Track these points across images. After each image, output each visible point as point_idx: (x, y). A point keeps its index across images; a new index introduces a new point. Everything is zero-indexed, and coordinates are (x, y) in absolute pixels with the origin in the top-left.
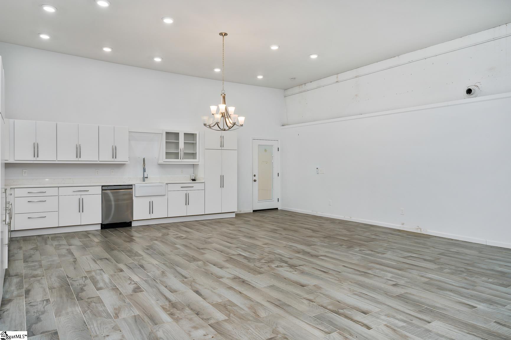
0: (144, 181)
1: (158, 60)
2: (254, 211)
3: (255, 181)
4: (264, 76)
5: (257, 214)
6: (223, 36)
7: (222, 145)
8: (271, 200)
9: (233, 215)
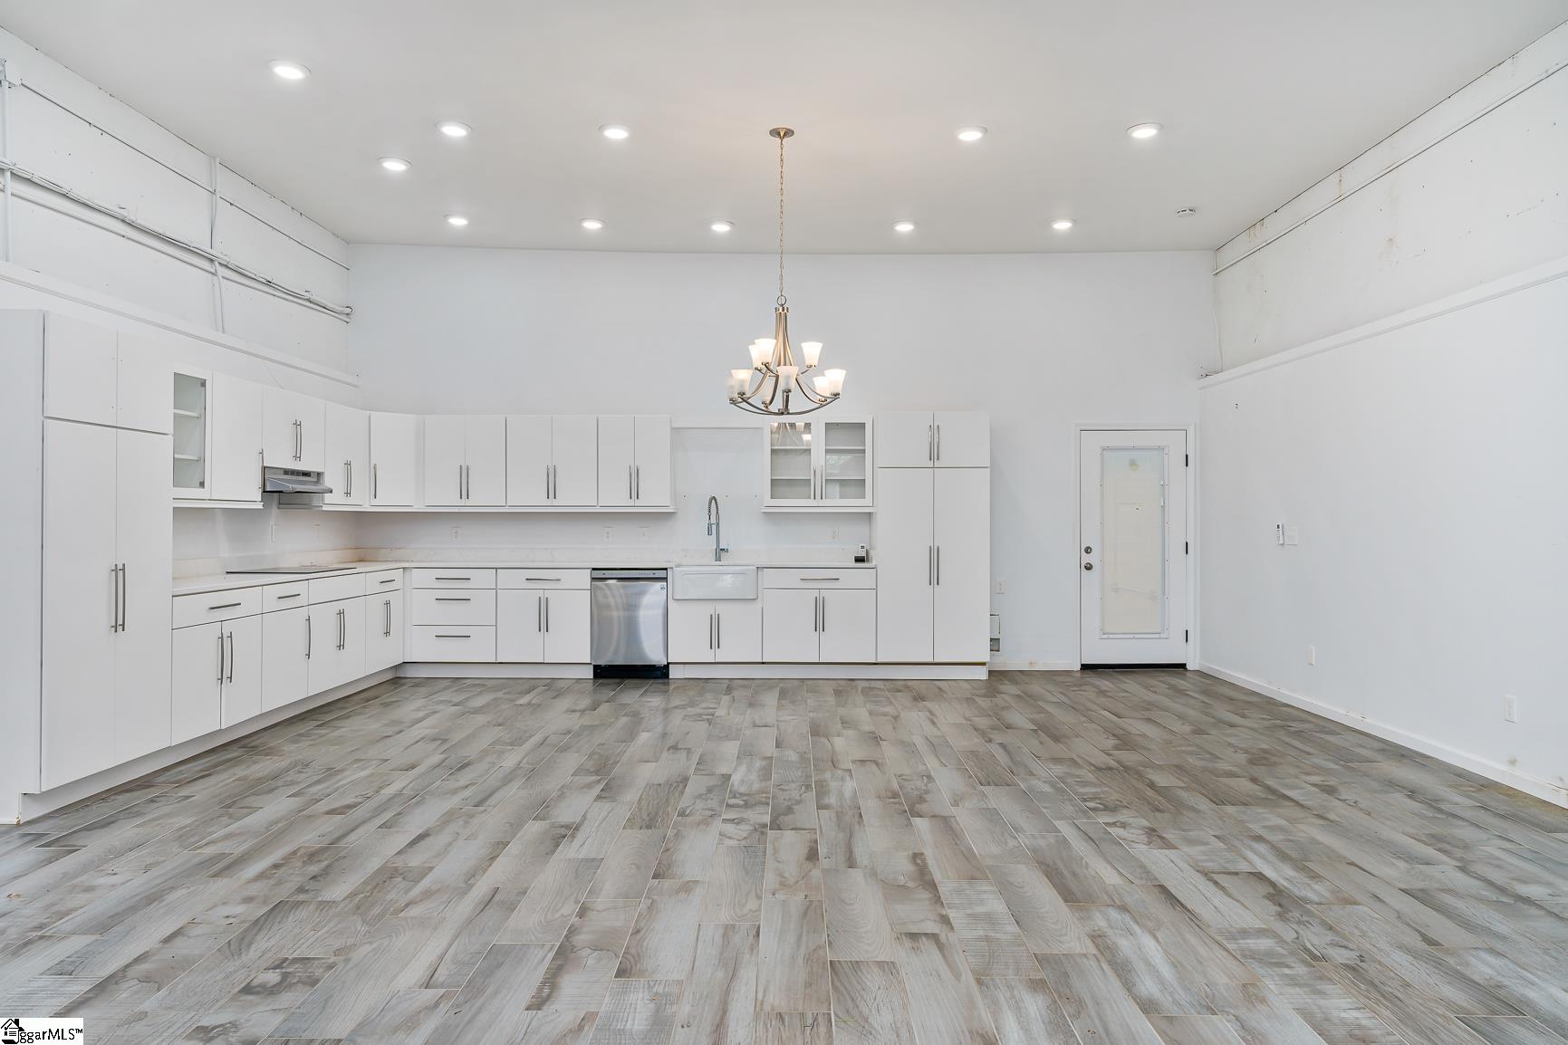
0: (718, 559)
1: (721, 228)
2: (1085, 667)
3: (1089, 567)
4: (1074, 221)
5: (1093, 679)
6: (782, 139)
7: (934, 454)
8: (1158, 636)
9: (982, 674)
